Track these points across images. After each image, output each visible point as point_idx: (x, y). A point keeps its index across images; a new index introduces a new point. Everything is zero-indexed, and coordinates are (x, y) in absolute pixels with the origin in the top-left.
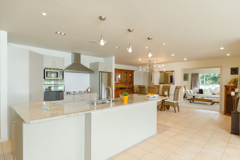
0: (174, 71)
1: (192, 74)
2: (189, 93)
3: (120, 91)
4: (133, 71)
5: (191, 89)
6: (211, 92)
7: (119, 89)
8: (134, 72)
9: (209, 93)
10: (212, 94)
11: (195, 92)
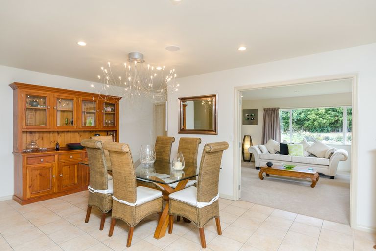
0: (215, 96)
1: (265, 109)
2: (259, 152)
3: (56, 156)
4: (118, 99)
5: (263, 143)
6: (306, 150)
7: (63, 149)
8: (121, 102)
9: (302, 154)
10: (307, 154)
11: (272, 151)
